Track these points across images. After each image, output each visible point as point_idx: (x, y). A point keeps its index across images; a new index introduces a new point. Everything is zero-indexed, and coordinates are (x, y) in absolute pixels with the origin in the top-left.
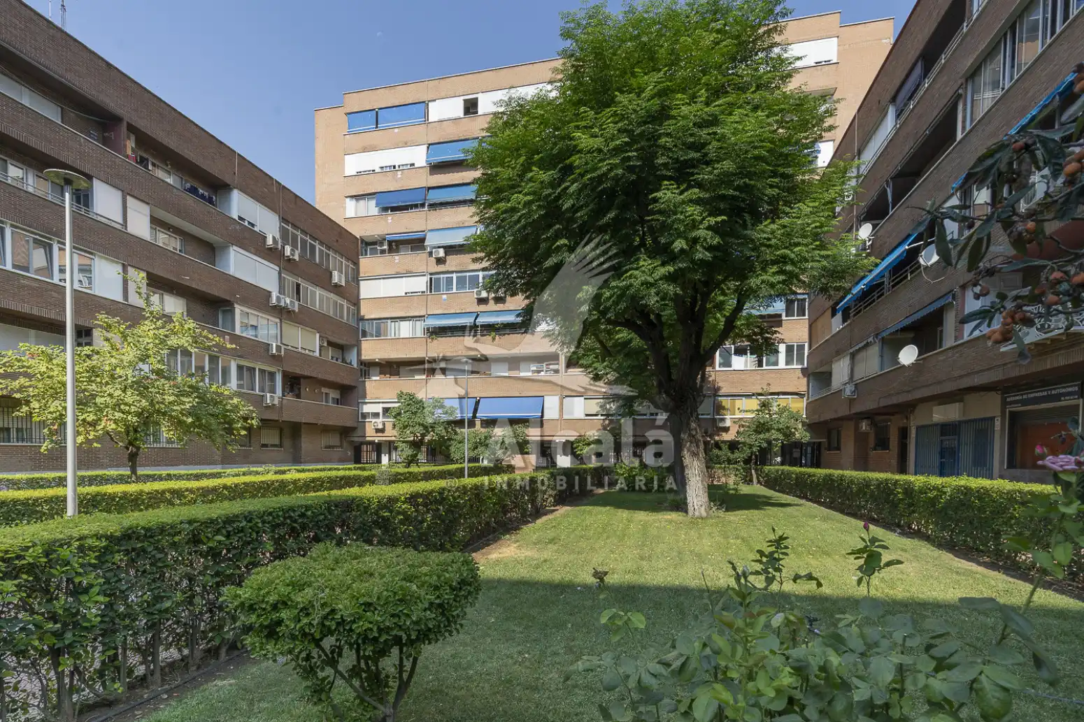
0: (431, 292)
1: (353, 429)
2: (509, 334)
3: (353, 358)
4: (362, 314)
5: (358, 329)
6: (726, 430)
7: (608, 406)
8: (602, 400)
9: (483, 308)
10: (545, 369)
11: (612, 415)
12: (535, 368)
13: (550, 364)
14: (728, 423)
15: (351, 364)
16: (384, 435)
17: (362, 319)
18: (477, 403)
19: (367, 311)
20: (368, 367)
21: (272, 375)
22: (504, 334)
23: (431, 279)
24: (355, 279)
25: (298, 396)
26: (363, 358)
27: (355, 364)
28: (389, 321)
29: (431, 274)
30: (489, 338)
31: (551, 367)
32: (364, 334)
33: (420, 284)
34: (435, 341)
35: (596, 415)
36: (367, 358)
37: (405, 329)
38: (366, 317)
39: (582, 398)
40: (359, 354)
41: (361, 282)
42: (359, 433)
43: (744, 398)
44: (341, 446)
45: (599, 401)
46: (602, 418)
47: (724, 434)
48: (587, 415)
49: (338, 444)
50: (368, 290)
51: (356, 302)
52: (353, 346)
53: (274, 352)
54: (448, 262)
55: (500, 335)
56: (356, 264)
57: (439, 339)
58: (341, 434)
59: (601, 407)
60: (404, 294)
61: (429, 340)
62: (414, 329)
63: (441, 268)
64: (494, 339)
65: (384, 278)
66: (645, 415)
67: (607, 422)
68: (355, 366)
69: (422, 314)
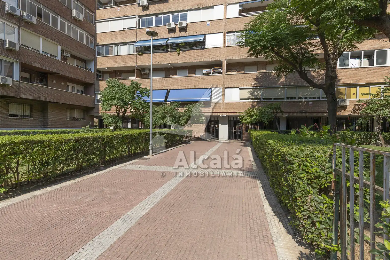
0: (139, 27)
1: (93, 108)
2: (188, 50)
3: (91, 67)
4: (97, 42)
5: (95, 51)
6: (345, 108)
7: (256, 93)
8: (251, 90)
9: (172, 35)
10: (212, 72)
11: (258, 99)
12: (205, 72)
13: (215, 69)
14: (348, 103)
15: (90, 70)
16: (110, 112)
17: (98, 45)
18: (168, 93)
19: (100, 40)
20: (101, 73)
21: (12, 64)
22: (186, 51)
23: (139, 20)
24: (94, 21)
25: (46, 85)
26: (98, 67)
27: (93, 71)
28: (114, 46)
29: (139, 16)
30: (176, 53)
31: (217, 71)
32: (99, 54)
33: (132, 23)
34: (142, 57)
35: (248, 99)
36: (100, 67)
37: (124, 50)
38: (100, 44)
39: (238, 89)
40: (95, 65)
41: (97, 24)
42: (95, 110)
43: (358, 87)
44: (84, 118)
45: (249, 90)
46: (252, 101)
47: (343, 111)
48: (241, 99)
49: (82, 117)
50: (101, 28)
51: (94, 35)
52: (93, 60)
53: (7, 46)
54: (150, 9)
55: (183, 51)
56: (94, 13)
57: (144, 55)
58: (84, 111)
59: (251, 94)
60: (123, 30)
61: (138, 56)
62: (129, 50)
63: (146, 13)
64: (179, 54)
65: (110, 21)
66: (283, 99)
67: (255, 104)
68: (93, 72)
69: (134, 40)
